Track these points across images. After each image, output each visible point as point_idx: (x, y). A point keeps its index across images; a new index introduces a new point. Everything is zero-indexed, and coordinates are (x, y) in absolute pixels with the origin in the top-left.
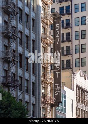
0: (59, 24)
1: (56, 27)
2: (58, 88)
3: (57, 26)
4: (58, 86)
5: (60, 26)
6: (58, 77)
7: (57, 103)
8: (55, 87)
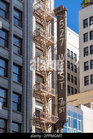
0: (63, 20)
1: (60, 24)
2: (62, 103)
3: (61, 22)
4: (63, 101)
5: (64, 22)
6: (62, 89)
7: (62, 124)
8: (59, 101)
